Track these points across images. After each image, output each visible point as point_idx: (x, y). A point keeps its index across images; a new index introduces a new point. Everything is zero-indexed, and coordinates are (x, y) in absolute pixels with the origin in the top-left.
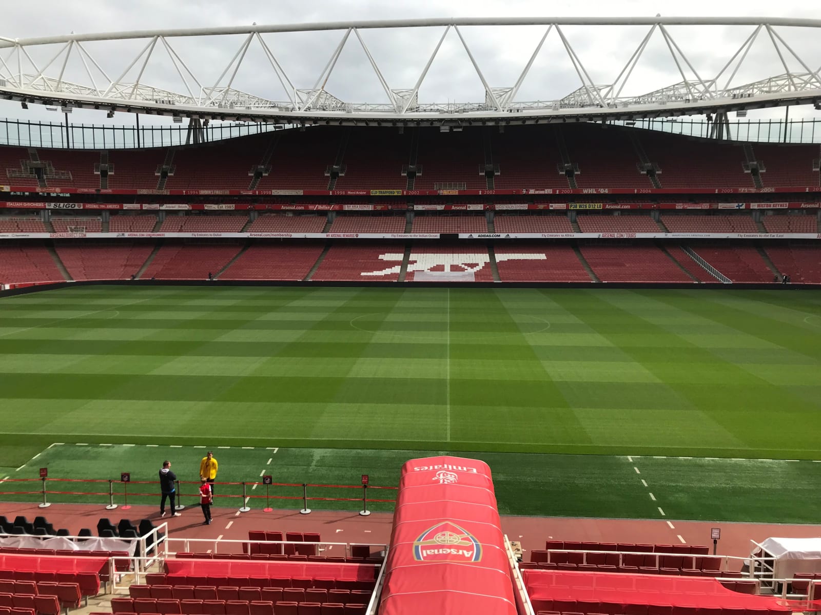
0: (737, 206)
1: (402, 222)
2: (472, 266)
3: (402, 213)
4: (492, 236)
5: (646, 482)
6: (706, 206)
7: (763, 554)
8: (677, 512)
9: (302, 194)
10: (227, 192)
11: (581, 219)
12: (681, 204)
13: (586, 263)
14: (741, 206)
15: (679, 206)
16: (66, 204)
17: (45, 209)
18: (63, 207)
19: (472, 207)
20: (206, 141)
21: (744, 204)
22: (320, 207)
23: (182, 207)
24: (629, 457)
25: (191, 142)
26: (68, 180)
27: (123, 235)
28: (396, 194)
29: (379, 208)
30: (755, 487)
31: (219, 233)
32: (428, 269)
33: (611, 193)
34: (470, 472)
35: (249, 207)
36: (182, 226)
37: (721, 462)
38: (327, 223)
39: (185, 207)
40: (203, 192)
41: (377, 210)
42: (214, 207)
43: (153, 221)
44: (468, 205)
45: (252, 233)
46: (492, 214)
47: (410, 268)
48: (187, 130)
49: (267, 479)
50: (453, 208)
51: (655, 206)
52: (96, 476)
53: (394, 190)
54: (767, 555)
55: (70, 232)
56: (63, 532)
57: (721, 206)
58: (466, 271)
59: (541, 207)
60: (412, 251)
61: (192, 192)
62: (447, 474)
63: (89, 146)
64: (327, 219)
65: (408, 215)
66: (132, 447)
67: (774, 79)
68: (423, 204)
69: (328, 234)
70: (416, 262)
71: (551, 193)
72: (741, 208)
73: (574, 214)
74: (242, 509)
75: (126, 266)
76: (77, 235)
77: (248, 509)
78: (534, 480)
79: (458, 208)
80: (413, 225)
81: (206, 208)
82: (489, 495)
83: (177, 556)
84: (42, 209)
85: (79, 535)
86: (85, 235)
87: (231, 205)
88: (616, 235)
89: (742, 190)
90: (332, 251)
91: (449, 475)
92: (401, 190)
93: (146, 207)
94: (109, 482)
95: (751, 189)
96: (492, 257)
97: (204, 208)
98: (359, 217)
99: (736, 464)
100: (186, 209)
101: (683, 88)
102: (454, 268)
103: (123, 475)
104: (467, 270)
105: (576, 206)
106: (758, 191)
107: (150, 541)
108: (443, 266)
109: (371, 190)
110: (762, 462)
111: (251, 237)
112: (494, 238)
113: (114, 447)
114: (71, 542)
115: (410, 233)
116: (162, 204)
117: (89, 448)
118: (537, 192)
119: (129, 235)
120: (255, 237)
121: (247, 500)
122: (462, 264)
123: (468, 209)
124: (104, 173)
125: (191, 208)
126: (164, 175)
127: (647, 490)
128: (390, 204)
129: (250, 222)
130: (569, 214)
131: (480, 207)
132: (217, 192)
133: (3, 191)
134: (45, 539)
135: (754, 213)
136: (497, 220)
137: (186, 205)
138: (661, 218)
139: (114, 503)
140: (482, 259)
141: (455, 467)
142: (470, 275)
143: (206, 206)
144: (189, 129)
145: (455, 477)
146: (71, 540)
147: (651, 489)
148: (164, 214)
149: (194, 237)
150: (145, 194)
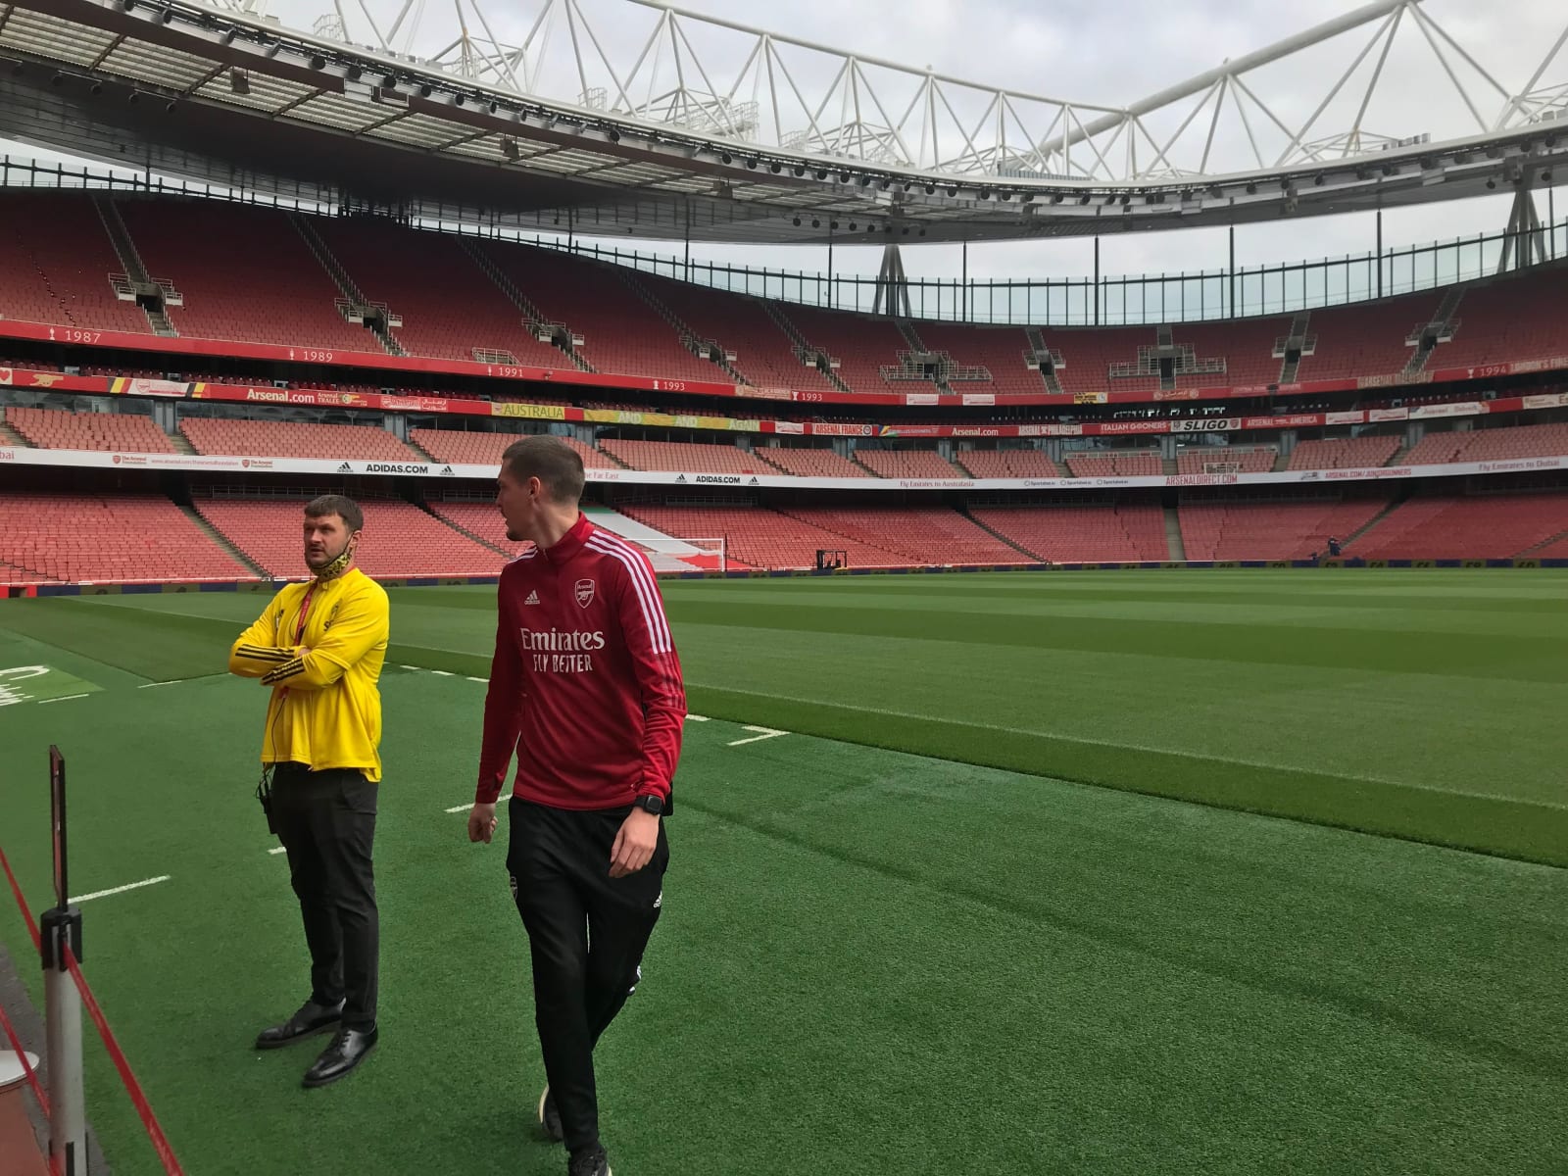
16: (1208, 421)
17: (1168, 434)
18: (1203, 428)
20: (1550, 259)
23: (1463, 409)
25: (1511, 266)
26: (1219, 374)
27: (1315, 475)
31: (1553, 459)
36: (1458, 452)
39: (1473, 408)
40: (1520, 367)
42: (1549, 401)
43: (1389, 445)
48: (1502, 240)
55: (1206, 474)
61: (1492, 370)
63: (1273, 308)
75: (1308, 538)
76: (1219, 480)
81: (1527, 406)
84: (1163, 434)
86: (1235, 479)
93: (1376, 415)
97: (1522, 406)
100: (1476, 412)
116: (1412, 405)
119: (1327, 476)
124: (1293, 356)
125: (1487, 410)
126: (1429, 342)
132: (1560, 362)
133: (1094, 402)
137: (1477, 404)
143: (1527, 401)
144: (1507, 236)
148: (1421, 429)
149: (1485, 472)
150: (1374, 385)
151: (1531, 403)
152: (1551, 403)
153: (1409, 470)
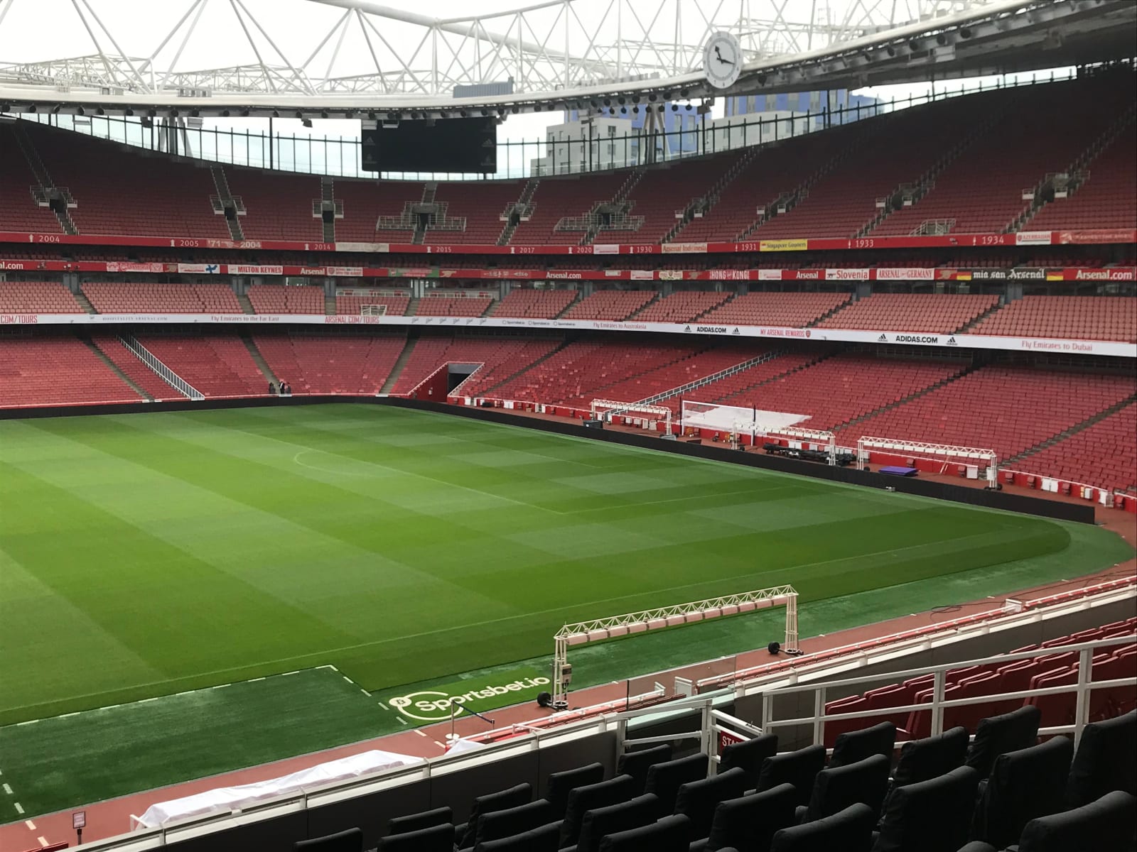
0: (207, 269)
6: (157, 268)
8: (44, 803)
12: (115, 263)
14: (214, 268)
15: (112, 267)
21: (218, 266)
30: (165, 736)
37: (123, 709)
51: (69, 266)
57: (183, 268)
67: (243, 69)
72: (214, 272)
89: (213, 243)
95: (226, 243)
99: (144, 708)
101: (97, 62)
106: (237, 246)
110: (181, 696)
135: (234, 281)
138: (82, 288)
147: (9, 777)
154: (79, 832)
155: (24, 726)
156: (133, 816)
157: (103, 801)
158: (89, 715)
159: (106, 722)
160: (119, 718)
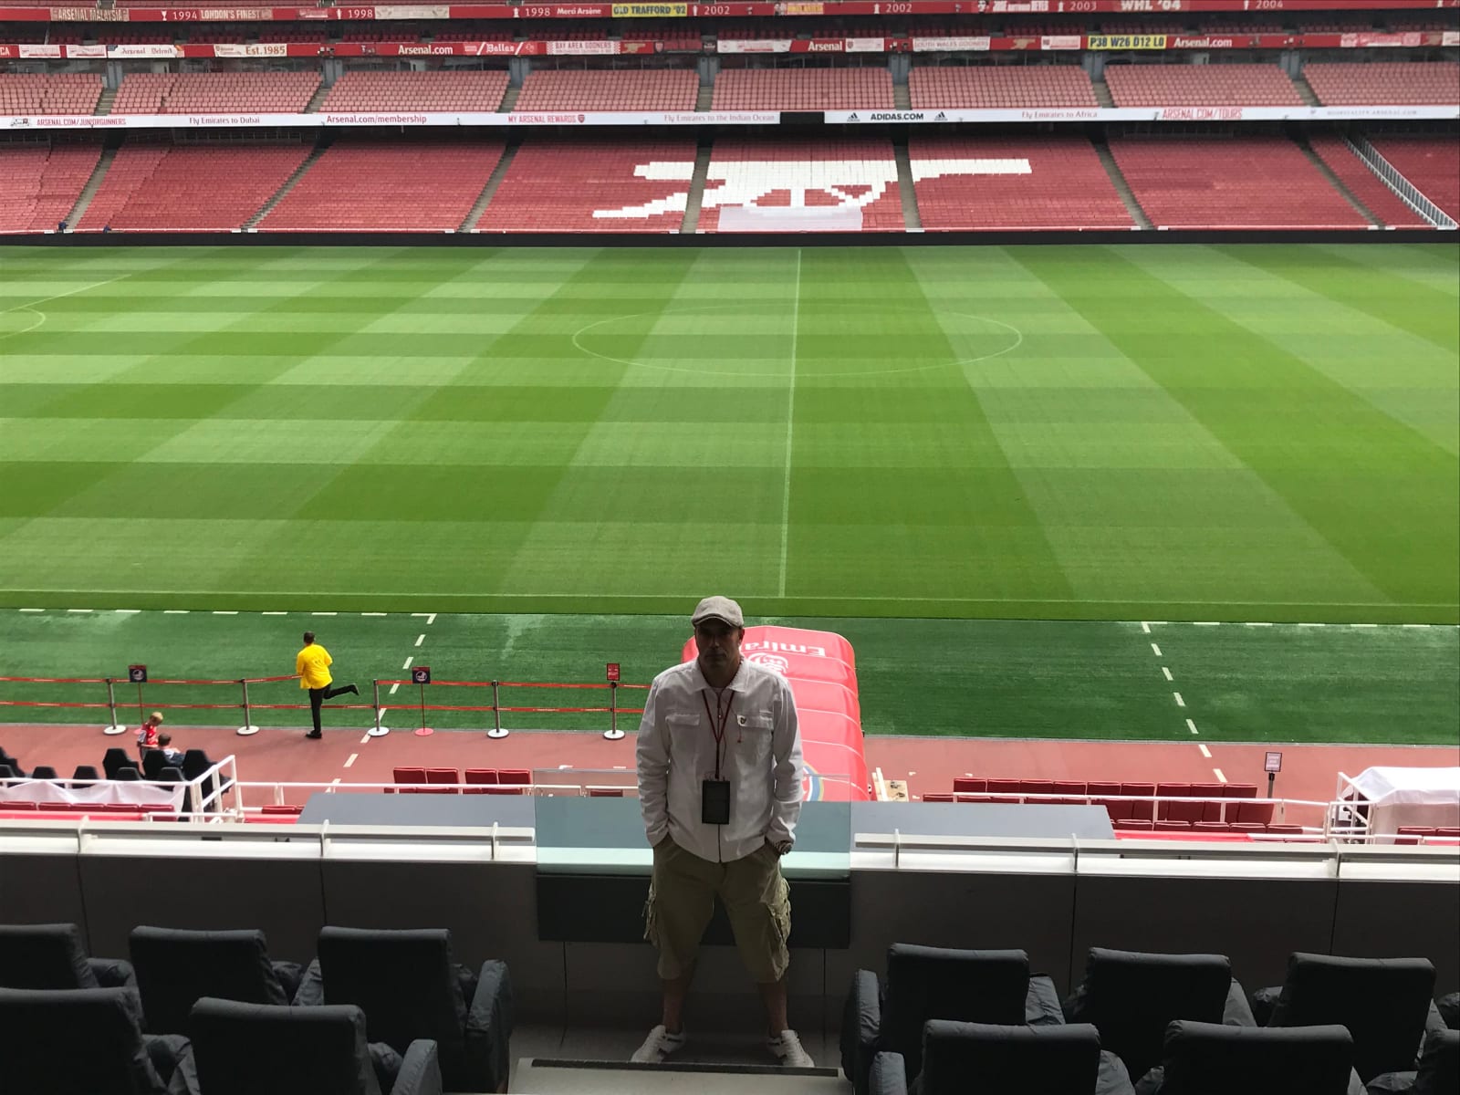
1: (687, 82)
2: (856, 191)
3: (689, 62)
4: (905, 116)
5: (1171, 672)
6: (1412, 39)
7: (1356, 797)
8: (1222, 727)
9: (447, 16)
10: (268, 14)
11: (1112, 74)
12: (1353, 35)
13: (1125, 182)
15: (1349, 40)
19: (859, 45)
22: (494, 48)
23: (160, 51)
24: (1145, 625)
27: (25, 122)
28: (673, 14)
29: (633, 47)
30: (1383, 678)
31: (254, 116)
32: (752, 201)
33: (1187, 9)
34: (813, 655)
35: (322, 49)
36: (163, 99)
37: (1329, 631)
38: (508, 87)
39: (170, 51)
40: (209, 14)
41: (629, 55)
42: (237, 50)
43: (93, 88)
44: (848, 40)
45: (333, 115)
46: (905, 62)
47: (710, 199)
49: (420, 674)
50: (812, 47)
51: (1291, 40)
52: (74, 673)
53: (670, 5)
54: (1362, 798)
56: (44, 773)
57: (1449, 38)
58: (841, 204)
59: (1021, 43)
60: (713, 155)
61: (184, 15)
62: (768, 658)
64: (508, 78)
65: (703, 64)
66: (134, 615)
68: (740, 38)
69: (511, 114)
70: (722, 182)
71: (1046, 9)
73: (1099, 61)
74: (373, 732)
77: (384, 731)
78: (949, 670)
79: (824, 47)
80: (716, 91)
81: (218, 54)
82: (845, 695)
83: (264, 812)
85: (75, 777)
87: (279, 45)
88: (1196, 114)
90: (522, 157)
91: (771, 661)
92: (685, 4)
93: (74, 51)
94: (106, 684)
96: (904, 170)
97: (214, 53)
98: (586, 72)
99: (1358, 635)
100: (174, 57)
102: (814, 197)
103: (133, 671)
104: (843, 201)
105: (1105, 40)
107: (207, 788)
108: (788, 192)
109: (614, 5)
110: (1409, 630)
111: (330, 124)
112: (910, 121)
113: (97, 615)
114: (61, 789)
115: (708, 109)
116: (112, 42)
117: (49, 618)
118: (1012, 8)
119: (39, 123)
120: (340, 124)
121: (382, 712)
122: (833, 187)
123: (848, 50)
125: (182, 54)
127: (1168, 688)
128: (661, 38)
129: (325, 86)
130: (1088, 60)
131: (875, 45)
132: (245, 14)
134: (10, 785)
136: (918, 76)
137: (172, 47)
138: (1305, 71)
139: (119, 723)
140: (878, 173)
141: (783, 647)
142: (850, 214)
143: (218, 48)
145: (784, 664)
146: (62, 785)
147: (1180, 684)
148: (119, 69)
149: (196, 125)
150: (69, 19)
151: (224, 50)
152: (239, 53)
153: (124, 120)
154: (1272, 777)
155: (1202, 627)
156: (1342, 774)
157: (1297, 744)
158: (1284, 629)
159: (1306, 644)
160: (1322, 642)
